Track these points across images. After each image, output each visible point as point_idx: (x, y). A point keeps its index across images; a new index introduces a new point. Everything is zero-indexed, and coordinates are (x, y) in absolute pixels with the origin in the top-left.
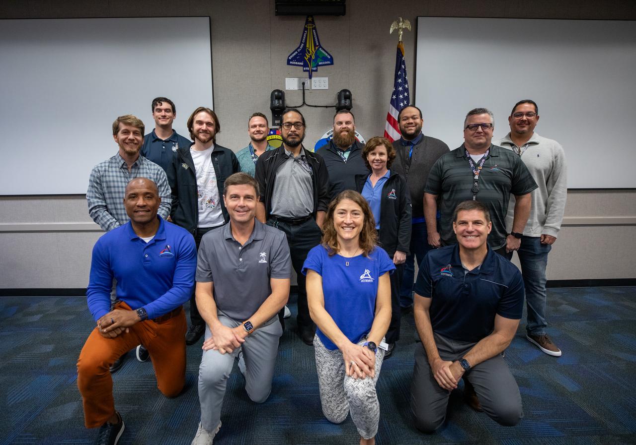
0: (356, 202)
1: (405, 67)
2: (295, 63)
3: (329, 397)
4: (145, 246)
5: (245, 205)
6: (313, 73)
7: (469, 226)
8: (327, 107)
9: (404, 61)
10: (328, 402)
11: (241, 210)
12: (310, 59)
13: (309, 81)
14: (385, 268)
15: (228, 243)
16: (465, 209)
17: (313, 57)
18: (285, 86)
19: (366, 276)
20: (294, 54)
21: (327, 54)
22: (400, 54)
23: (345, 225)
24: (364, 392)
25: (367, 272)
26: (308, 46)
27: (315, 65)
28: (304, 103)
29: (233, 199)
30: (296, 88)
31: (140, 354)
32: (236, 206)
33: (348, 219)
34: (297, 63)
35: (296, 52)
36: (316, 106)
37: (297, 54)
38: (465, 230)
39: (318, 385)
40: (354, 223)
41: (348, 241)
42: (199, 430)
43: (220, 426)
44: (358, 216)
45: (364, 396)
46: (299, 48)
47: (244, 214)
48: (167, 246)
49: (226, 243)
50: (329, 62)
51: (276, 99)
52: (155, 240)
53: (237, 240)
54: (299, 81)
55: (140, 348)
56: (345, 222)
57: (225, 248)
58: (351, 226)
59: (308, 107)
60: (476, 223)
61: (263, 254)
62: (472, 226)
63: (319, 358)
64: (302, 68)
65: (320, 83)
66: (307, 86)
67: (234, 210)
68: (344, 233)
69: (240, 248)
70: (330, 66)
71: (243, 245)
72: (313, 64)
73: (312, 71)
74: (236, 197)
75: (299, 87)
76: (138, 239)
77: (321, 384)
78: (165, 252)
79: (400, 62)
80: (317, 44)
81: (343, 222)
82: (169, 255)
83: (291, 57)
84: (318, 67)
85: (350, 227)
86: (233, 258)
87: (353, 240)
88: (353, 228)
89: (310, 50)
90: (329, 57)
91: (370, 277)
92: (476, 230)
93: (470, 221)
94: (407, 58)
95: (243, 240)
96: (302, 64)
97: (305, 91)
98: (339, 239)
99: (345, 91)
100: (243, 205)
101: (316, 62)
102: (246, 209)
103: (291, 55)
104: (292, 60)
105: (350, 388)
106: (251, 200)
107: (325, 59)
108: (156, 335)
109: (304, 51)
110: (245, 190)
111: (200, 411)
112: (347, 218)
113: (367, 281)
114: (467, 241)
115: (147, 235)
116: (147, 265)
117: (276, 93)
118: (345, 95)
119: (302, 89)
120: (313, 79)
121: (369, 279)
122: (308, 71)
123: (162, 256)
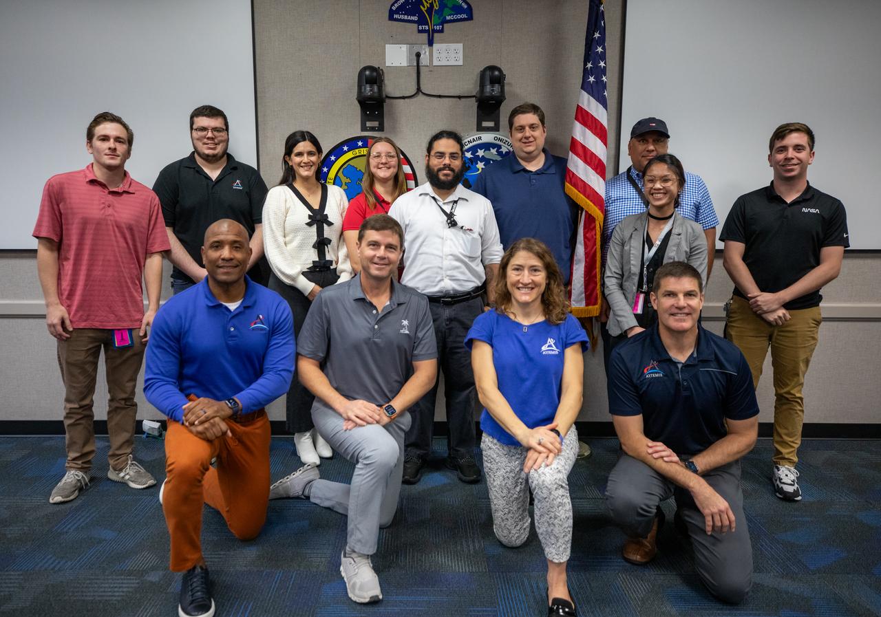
0: (536, 254)
2: (402, 17)
3: (505, 514)
4: (230, 316)
6: (436, 35)
8: (459, 97)
10: (503, 520)
11: (381, 262)
12: (430, 11)
13: (428, 50)
14: (574, 339)
16: (671, 275)
17: (436, 6)
18: (384, 59)
19: (549, 346)
20: (402, 1)
21: (460, 1)
23: (521, 286)
25: (551, 341)
27: (440, 21)
28: (419, 90)
29: (371, 247)
30: (405, 64)
32: (375, 256)
33: (526, 277)
34: (406, 17)
36: (440, 96)
37: (407, 2)
38: (673, 305)
40: (533, 282)
41: (525, 304)
44: (538, 273)
47: (383, 268)
48: (258, 317)
50: (465, 16)
51: (366, 83)
53: (371, 301)
54: (410, 51)
56: (521, 281)
58: (529, 286)
59: (425, 97)
60: (688, 294)
61: (406, 323)
63: (489, 465)
64: (416, 25)
65: (447, 53)
66: (424, 60)
68: (520, 295)
70: (467, 22)
72: (435, 19)
73: (435, 31)
74: (376, 244)
75: (410, 61)
76: (220, 306)
78: (256, 325)
79: (595, 15)
81: (519, 281)
82: (261, 330)
83: (395, 6)
84: (445, 25)
85: (528, 288)
87: (533, 304)
88: (533, 289)
90: (466, 7)
91: (554, 348)
93: (680, 292)
96: (415, 18)
97: (421, 68)
99: (492, 68)
100: (383, 256)
101: (442, 15)
102: (387, 262)
103: (396, 2)
104: (397, 12)
106: (393, 250)
107: (457, 9)
110: (389, 237)
112: (524, 276)
113: (550, 353)
115: (231, 301)
116: (233, 342)
117: (367, 73)
118: (493, 76)
119: (415, 64)
120: (435, 46)
121: (553, 350)
122: (427, 31)
123: (253, 329)
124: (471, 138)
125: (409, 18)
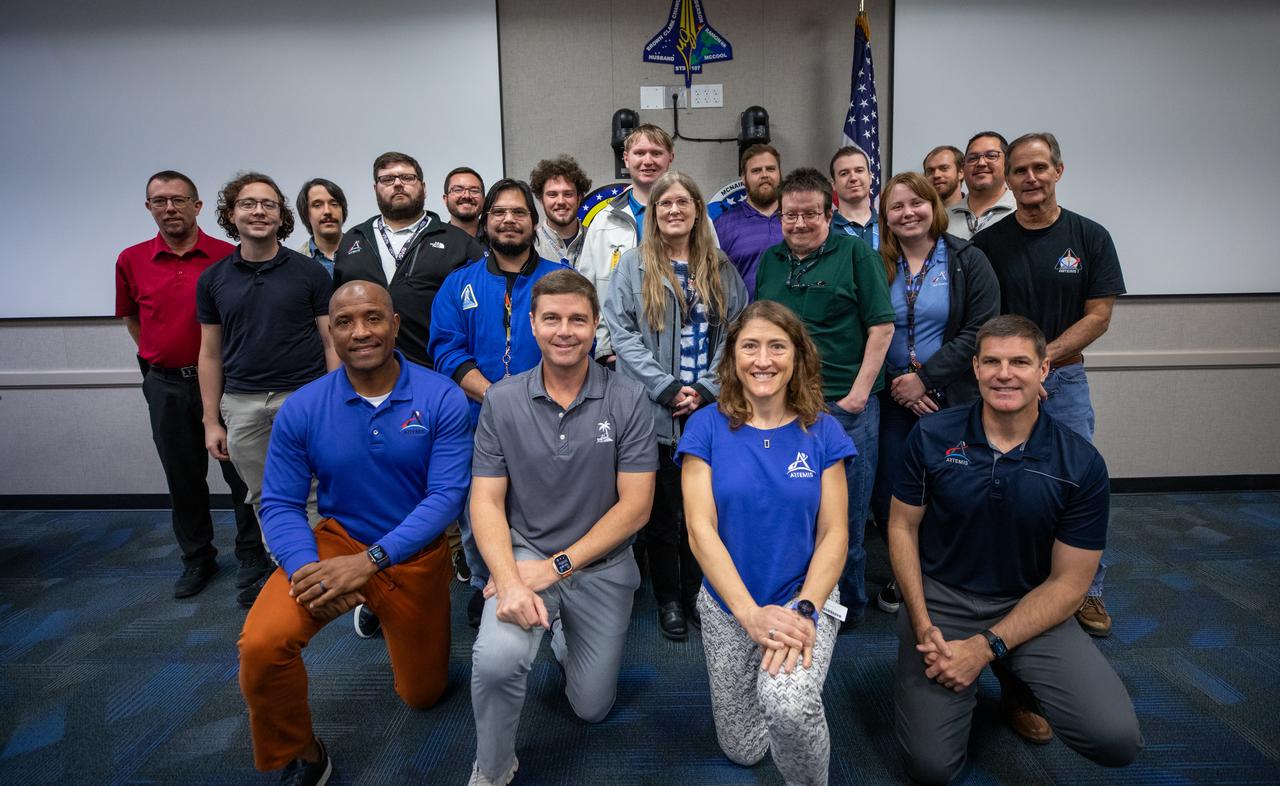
0: (778, 324)
1: (871, 61)
2: (658, 58)
3: (730, 714)
4: (373, 414)
5: (571, 334)
6: (694, 75)
7: (1002, 369)
8: (720, 141)
9: (869, 50)
10: (727, 723)
11: (564, 343)
12: (687, 50)
13: (685, 91)
14: (836, 453)
15: (538, 405)
16: (995, 334)
17: (694, 46)
18: (639, 102)
19: (799, 465)
20: (657, 41)
21: (719, 40)
22: (861, 36)
23: (757, 370)
24: (799, 706)
25: (802, 457)
26: (682, 25)
27: (697, 61)
28: (677, 133)
29: (548, 321)
30: (661, 106)
31: (360, 622)
32: (555, 334)
33: (763, 357)
34: (661, 58)
35: (661, 38)
36: (699, 140)
37: (662, 42)
38: (994, 376)
39: (707, 687)
40: (775, 364)
41: (764, 399)
42: (473, 776)
43: (515, 768)
44: (782, 351)
45: (798, 714)
46: (666, 28)
47: (569, 351)
48: (414, 413)
49: (535, 405)
50: (723, 55)
51: (622, 127)
52: (392, 402)
53: (555, 398)
54: (667, 92)
55: (362, 611)
56: (756, 363)
57: (533, 415)
58: (769, 370)
59: (684, 142)
60: (1018, 361)
61: (605, 426)
62: (1008, 368)
63: (708, 636)
65: (707, 95)
66: (682, 102)
67: (549, 342)
68: (756, 385)
69: (561, 415)
70: (726, 62)
71: (565, 408)
72: (693, 59)
73: (692, 72)
74: (554, 317)
75: (667, 103)
76: (359, 400)
77: (714, 686)
78: (411, 424)
79: (861, 54)
80: (701, 21)
81: (753, 363)
82: (418, 431)
83: (651, 46)
84: (704, 66)
85: (767, 373)
86: (548, 434)
87: (774, 398)
88: (774, 374)
89: (687, 32)
90: (725, 46)
91: (807, 468)
92: (1016, 377)
93: (1004, 358)
94: (876, 44)
95: (566, 400)
96: (672, 59)
97: (679, 111)
98: (747, 396)
99: (756, 109)
100: (566, 334)
101: (700, 55)
102: (573, 341)
103: (650, 42)
104: (652, 52)
105: (771, 698)
106: (582, 323)
107: (716, 49)
108: (392, 586)
109: (676, 34)
110: (572, 304)
111: (476, 738)
112: (760, 355)
113: (801, 475)
114: (999, 397)
115: (377, 394)
116: (378, 450)
117: (623, 116)
118: (756, 117)
119: (672, 106)
120: (693, 87)
121: (805, 471)
122: (684, 72)
123: (405, 431)
124: (733, 184)
125: (665, 58)
